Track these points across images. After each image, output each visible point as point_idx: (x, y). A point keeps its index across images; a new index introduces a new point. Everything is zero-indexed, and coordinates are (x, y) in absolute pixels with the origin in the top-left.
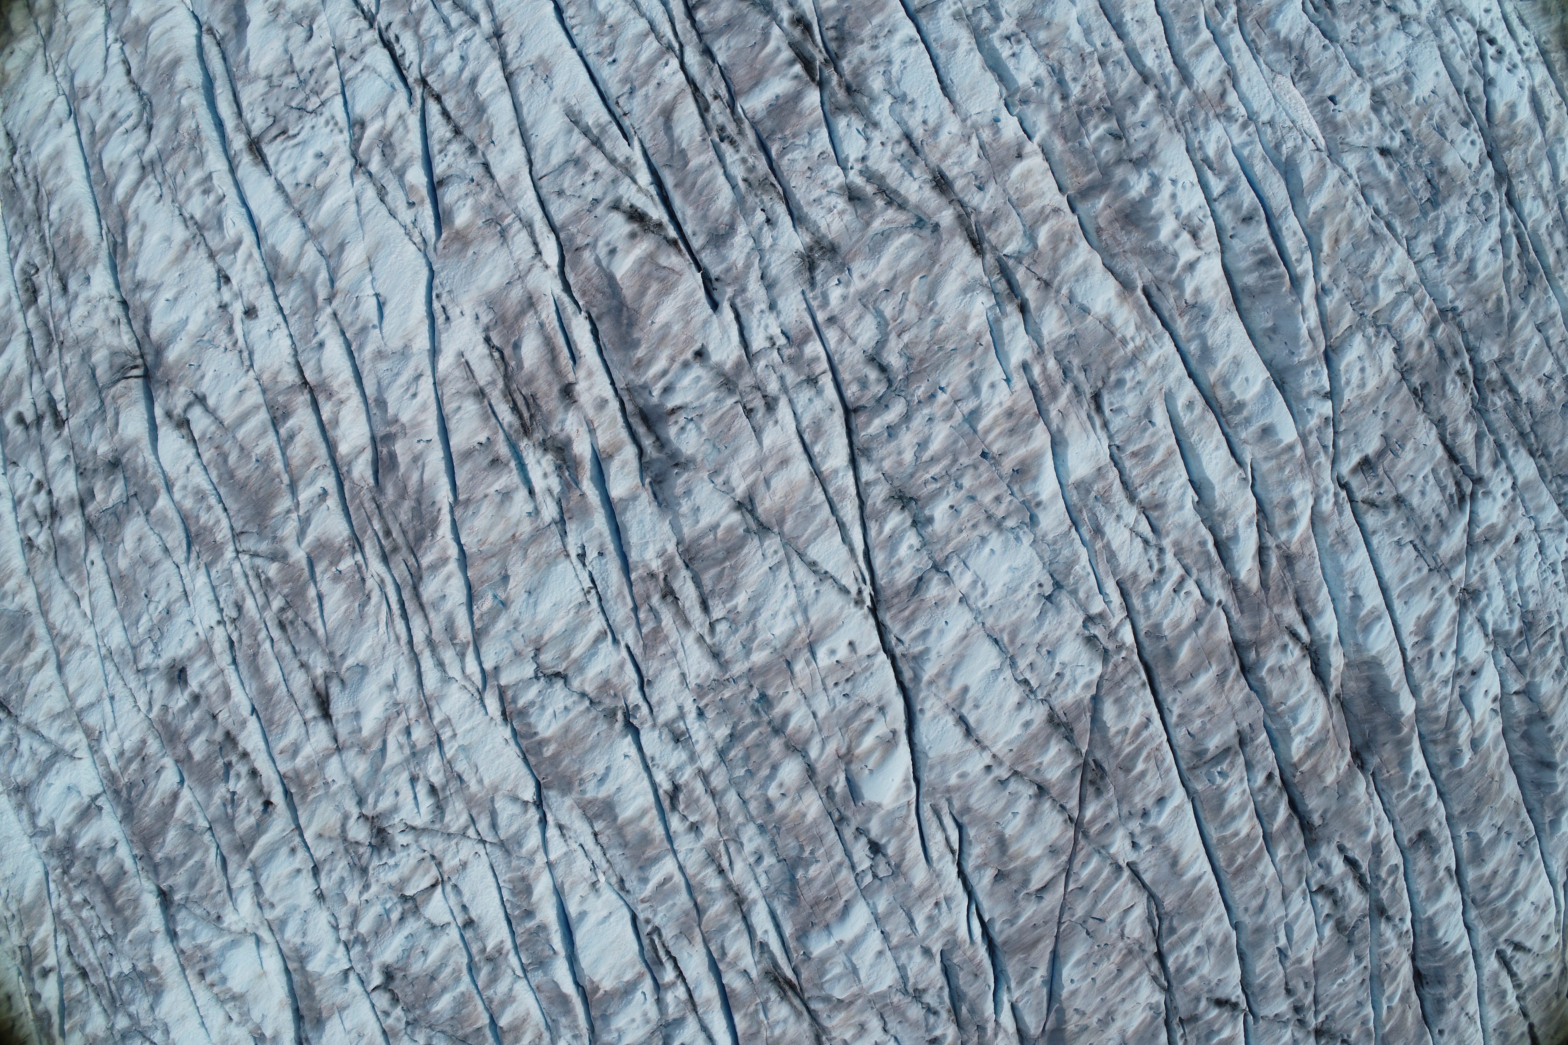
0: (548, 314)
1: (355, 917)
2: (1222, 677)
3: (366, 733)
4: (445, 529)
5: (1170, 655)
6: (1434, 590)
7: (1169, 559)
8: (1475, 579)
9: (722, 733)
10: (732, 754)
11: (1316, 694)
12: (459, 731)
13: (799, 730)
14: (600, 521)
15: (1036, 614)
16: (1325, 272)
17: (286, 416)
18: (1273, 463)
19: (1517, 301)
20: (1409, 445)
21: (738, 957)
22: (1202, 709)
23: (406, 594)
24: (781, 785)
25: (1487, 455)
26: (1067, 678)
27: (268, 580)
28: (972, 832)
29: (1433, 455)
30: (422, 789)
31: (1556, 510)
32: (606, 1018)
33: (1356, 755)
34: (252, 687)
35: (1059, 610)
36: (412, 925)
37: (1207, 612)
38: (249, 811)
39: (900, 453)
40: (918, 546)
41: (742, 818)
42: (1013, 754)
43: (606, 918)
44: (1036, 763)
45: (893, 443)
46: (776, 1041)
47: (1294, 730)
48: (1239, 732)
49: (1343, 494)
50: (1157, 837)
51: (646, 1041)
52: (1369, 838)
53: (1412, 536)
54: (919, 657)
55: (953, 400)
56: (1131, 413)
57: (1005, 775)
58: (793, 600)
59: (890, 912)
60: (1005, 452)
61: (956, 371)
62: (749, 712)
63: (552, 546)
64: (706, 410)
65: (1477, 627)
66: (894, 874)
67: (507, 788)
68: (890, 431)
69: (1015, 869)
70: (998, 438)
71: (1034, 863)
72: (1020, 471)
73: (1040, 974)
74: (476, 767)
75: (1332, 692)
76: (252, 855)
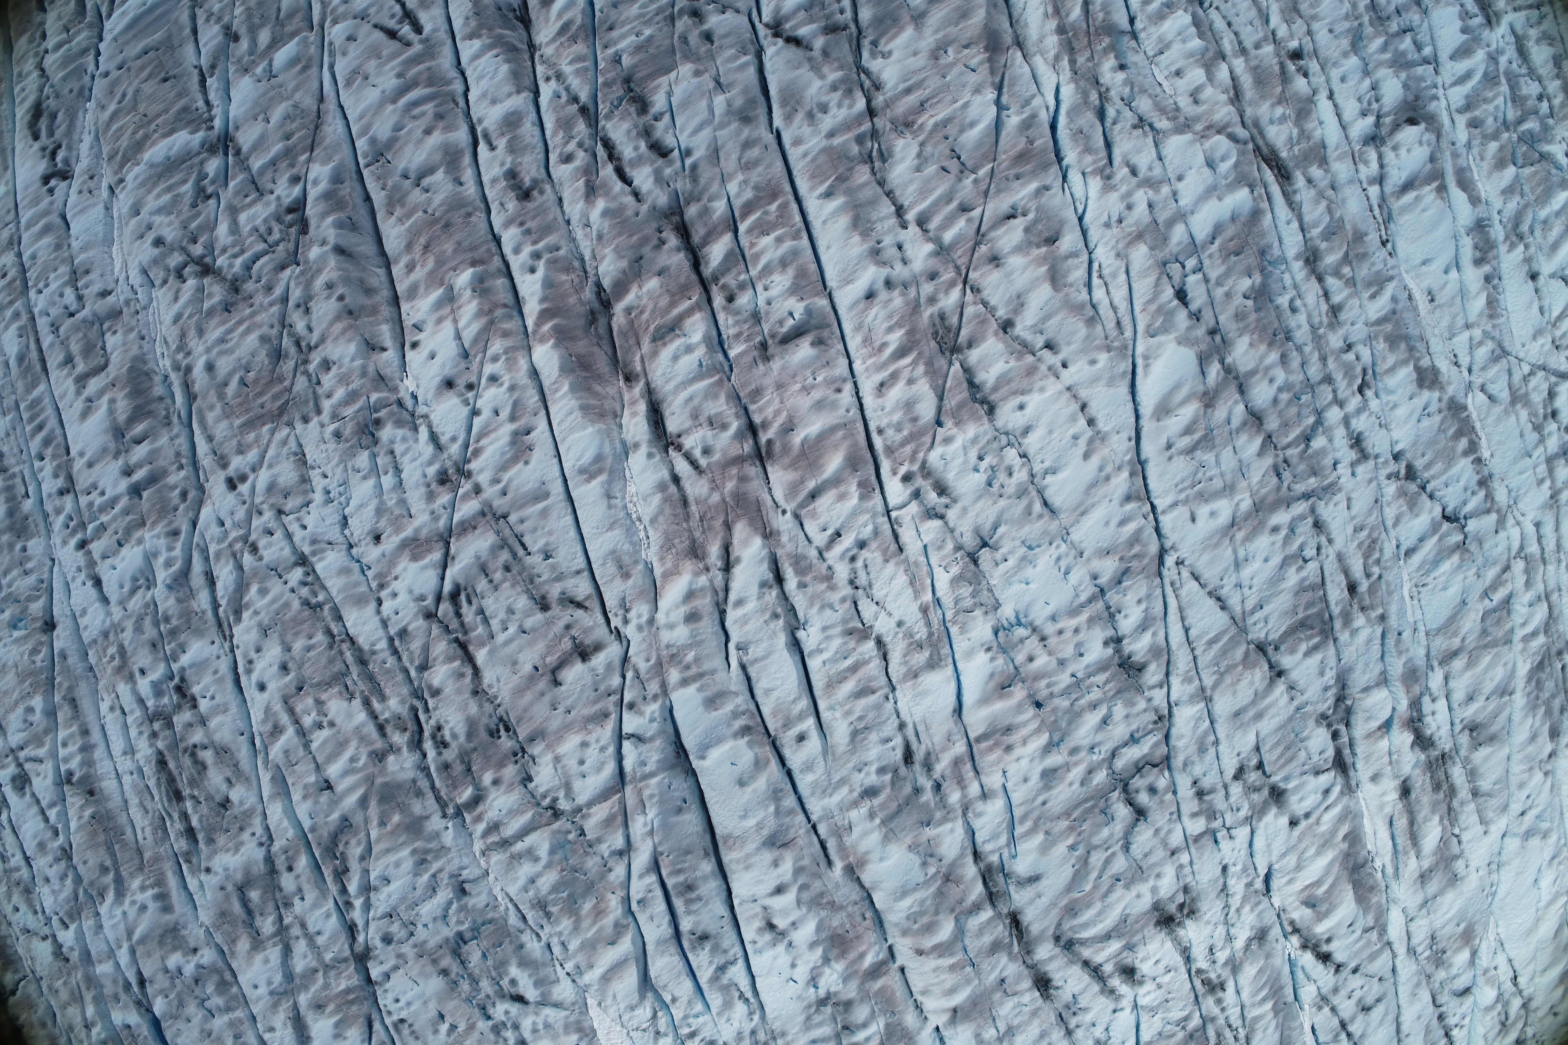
0: (1408, 866)
2: (789, 428)
5: (852, 463)
6: (504, 493)
7: (842, 571)
8: (443, 499)
9: (1319, 442)
10: (1311, 420)
11: (664, 389)
12: (1531, 472)
13: (1251, 437)
14: (1394, 668)
15: (1001, 530)
18: (706, 666)
19: (357, 820)
20: (528, 668)
21: (1315, 203)
22: (816, 395)
24: (1271, 381)
25: (416, 645)
26: (973, 454)
29: (491, 652)
31: (319, 567)
32: (1431, 159)
33: (607, 305)
35: (977, 532)
37: (802, 505)
39: (1127, 716)
40: (1118, 617)
41: (1307, 349)
42: (1036, 377)
43: (1424, 263)
44: (1013, 363)
45: (1134, 727)
46: (1279, 103)
47: (700, 352)
48: (767, 359)
49: (615, 622)
50: (876, 253)
51: (1396, 127)
52: (601, 204)
53: (529, 560)
54: (1128, 498)
55: (1067, 767)
56: (873, 737)
57: (1046, 353)
58: (1246, 573)
59: (1171, 223)
60: (1019, 708)
61: (1062, 797)
62: (1294, 461)
63: (1440, 644)
64: (1299, 770)
65: (444, 439)
66: (1165, 264)
67: (1497, 410)
68: (1133, 739)
69: (1038, 246)
70: (1024, 724)
71: (1018, 249)
72: (1004, 687)
73: (1013, 120)
74: (1522, 435)
75: (639, 388)
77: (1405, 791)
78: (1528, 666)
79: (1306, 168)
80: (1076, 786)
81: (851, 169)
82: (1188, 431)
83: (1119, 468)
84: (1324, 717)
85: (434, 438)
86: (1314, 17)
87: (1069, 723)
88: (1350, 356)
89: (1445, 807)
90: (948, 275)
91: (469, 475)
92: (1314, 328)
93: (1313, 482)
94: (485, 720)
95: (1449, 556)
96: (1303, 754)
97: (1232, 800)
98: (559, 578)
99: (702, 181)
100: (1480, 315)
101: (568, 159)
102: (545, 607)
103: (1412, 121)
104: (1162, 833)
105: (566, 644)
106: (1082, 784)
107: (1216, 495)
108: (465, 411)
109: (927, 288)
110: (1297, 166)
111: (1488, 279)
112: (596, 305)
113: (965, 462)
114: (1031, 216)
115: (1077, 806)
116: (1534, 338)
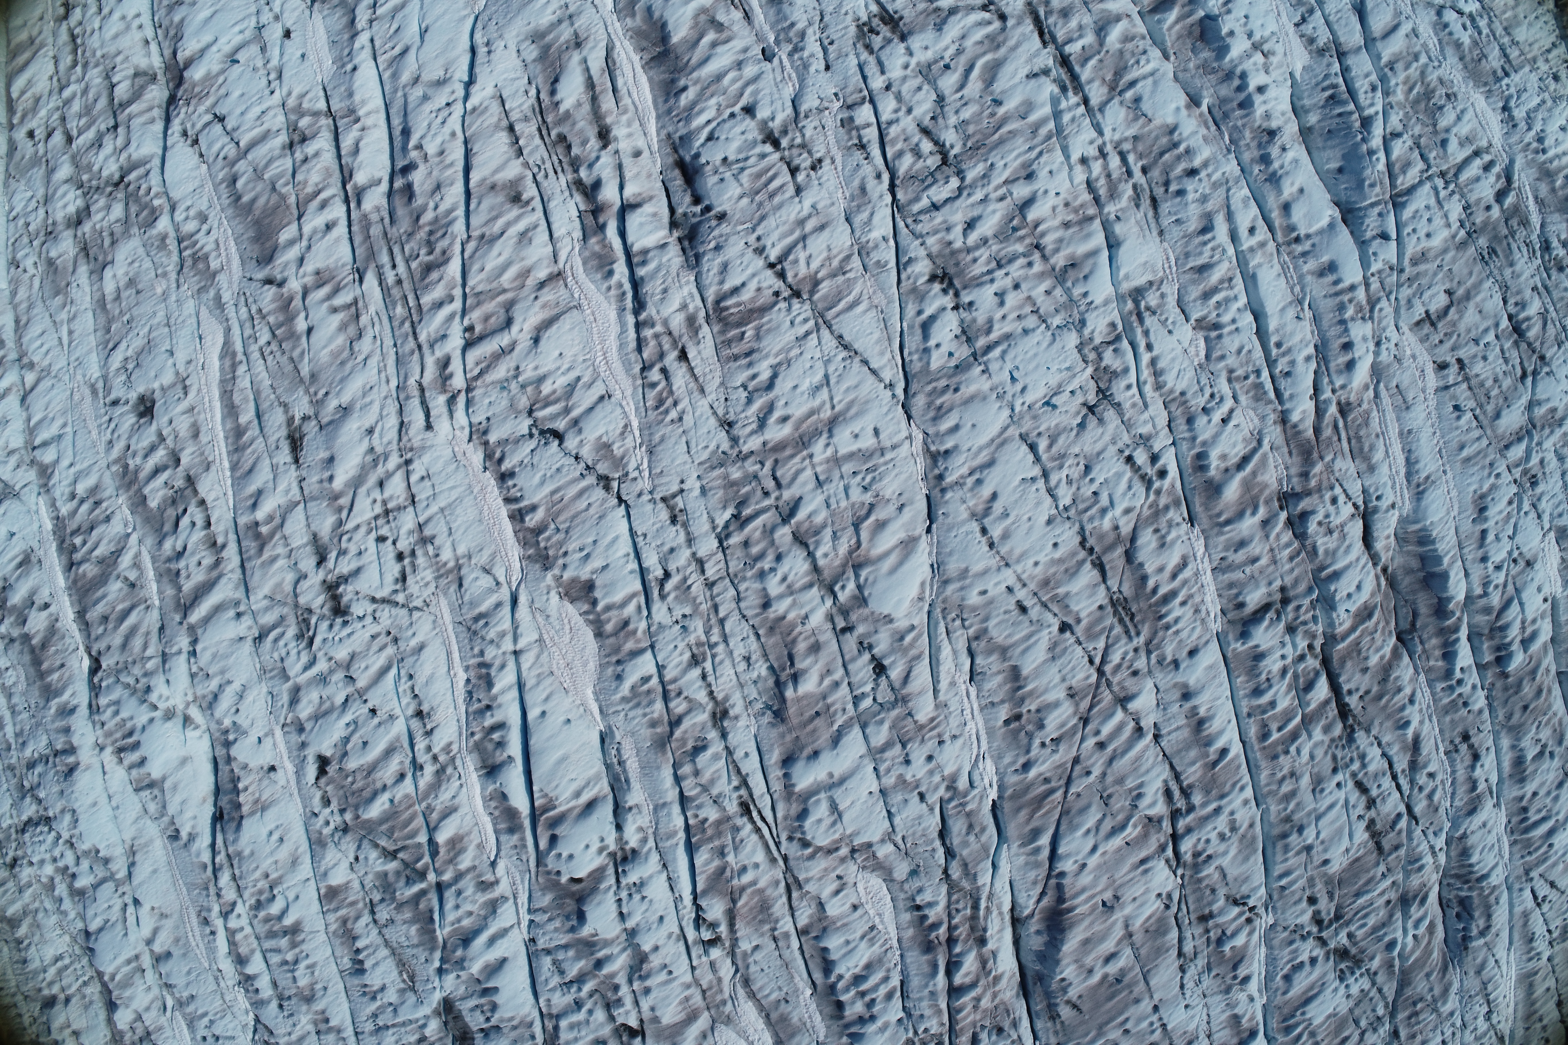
1: (295, 693)
2: (1268, 523)
3: (337, 484)
4: (454, 267)
5: (1214, 489)
6: (1492, 465)
8: (1534, 462)
9: (723, 516)
10: (734, 539)
11: (1364, 561)
12: (439, 489)
13: (809, 518)
14: (620, 272)
15: (1077, 422)
16: (1395, 118)
17: (305, 141)
18: (1334, 302)
20: (1471, 307)
21: (712, 780)
22: (1243, 555)
24: (784, 580)
25: (1551, 333)
26: (1105, 498)
27: (259, 309)
28: (984, 662)
29: (1498, 324)
30: (387, 552)
32: (554, 841)
35: (1101, 421)
36: (357, 711)
37: (1255, 451)
38: (200, 564)
40: (958, 331)
42: (1040, 576)
43: (570, 722)
44: (1063, 590)
45: (939, 219)
46: (742, 889)
51: (596, 875)
52: (1409, 733)
53: (1472, 404)
54: (949, 454)
55: (1007, 183)
57: (1028, 601)
58: (818, 374)
59: (887, 745)
62: (757, 494)
64: (749, 163)
66: (896, 701)
67: (480, 559)
68: (938, 207)
70: (1052, 229)
72: (1072, 266)
74: (449, 532)
76: (194, 617)
77: (604, 136)
78: (447, 269)
79: (721, 818)
80: (1000, 164)
81: (1201, 778)
82: (882, 525)
83: (956, 484)
84: (718, 221)
85: (1539, 515)
86: (686, 986)
87: (1006, 227)
88: (680, 611)
89: (551, 117)
90: (1120, 676)
92: (724, 640)
93: (736, 472)
94: (1500, 263)
95: (555, 392)
96: (746, 179)
97: (823, 139)
98: (1449, 387)
99: (1329, 757)
100: (503, 666)
101: (1431, 776)
102: (1459, 361)
103: (577, 882)
104: (903, 109)
105: (1442, 327)
106: (993, 166)
107: (850, 457)
109: (1141, 662)
111: (489, 709)
112: (1411, 638)
113: (1113, 490)
114: (1037, 742)
115: (996, 144)
116: (423, 646)
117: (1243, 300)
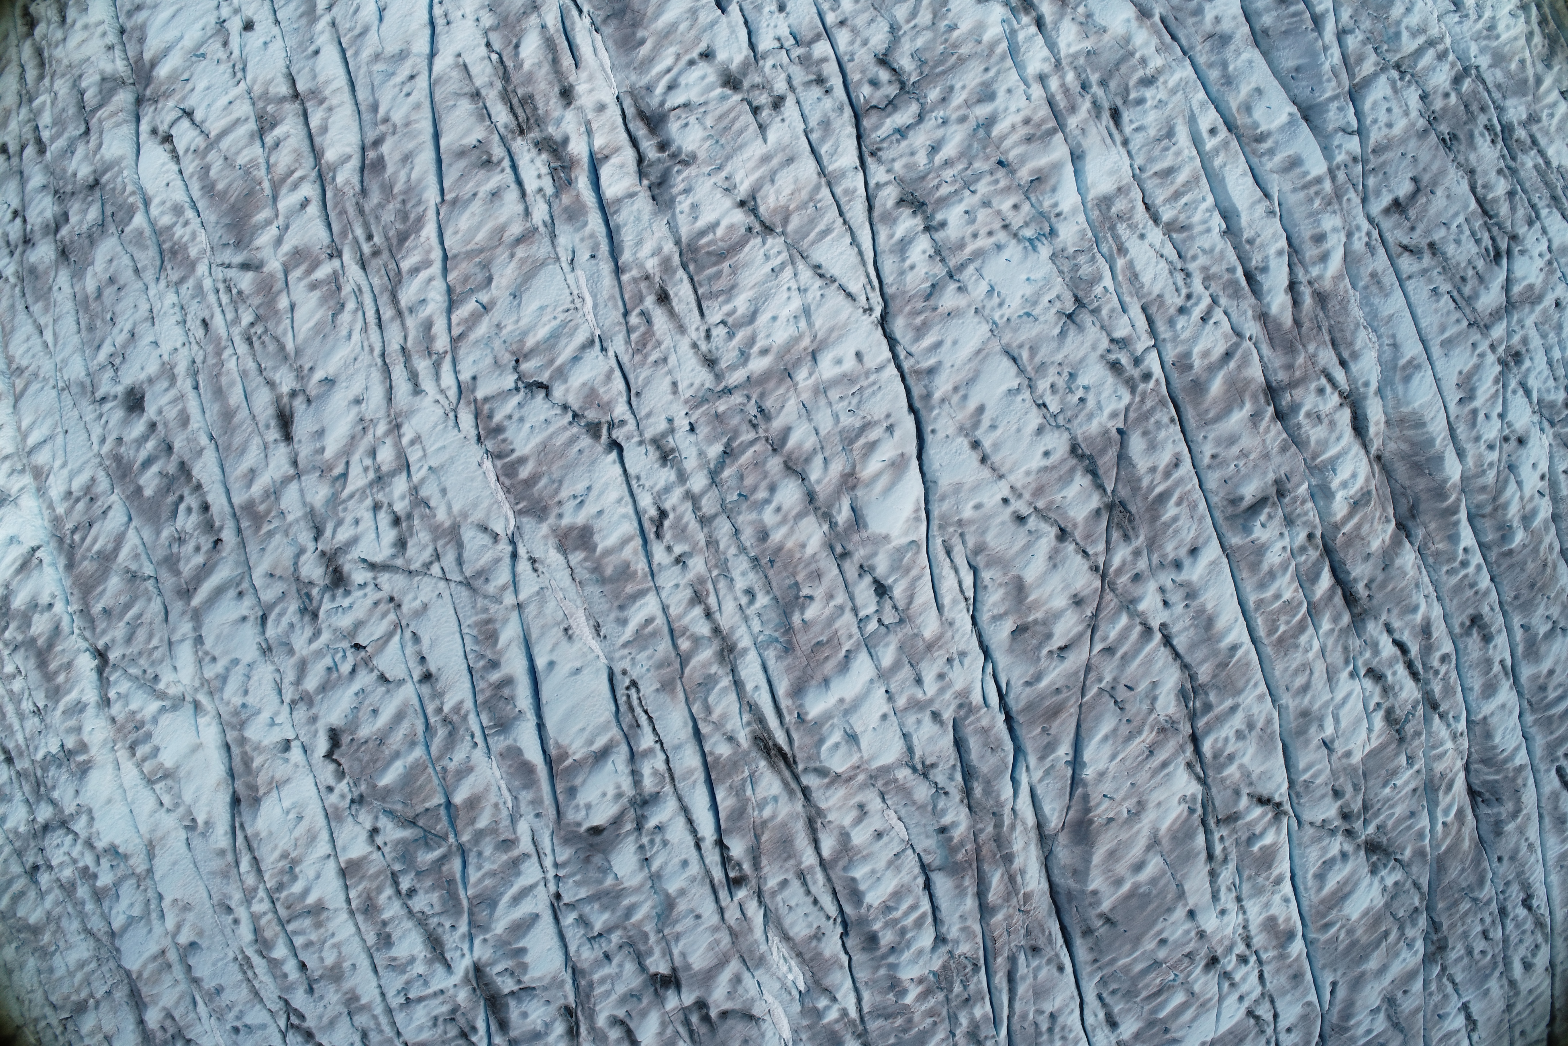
0: (552, 19)
1: (302, 668)
2: (1255, 417)
3: (328, 454)
4: (429, 230)
5: (1198, 387)
6: (1474, 345)
7: (1197, 285)
8: (1516, 339)
9: (715, 450)
10: (726, 473)
11: (1356, 448)
12: (430, 451)
13: (800, 446)
14: (594, 222)
15: (1057, 331)
16: (1346, 14)
17: (273, 126)
18: (1301, 195)
19: (1540, 67)
20: (1439, 192)
21: (724, 716)
22: (1235, 450)
23: (384, 299)
24: (778, 510)
25: (1521, 213)
26: (1091, 403)
27: (240, 293)
28: (986, 575)
29: (1466, 206)
30: (384, 518)
32: (572, 791)
33: (1400, 526)
34: (214, 410)
35: (1080, 328)
36: (364, 679)
37: (1237, 345)
38: (198, 549)
39: (912, 154)
40: (931, 252)
41: (733, 550)
42: (1034, 486)
43: (578, 671)
44: (1058, 497)
45: (904, 144)
46: (764, 823)
47: (1335, 484)
48: (1277, 482)
49: (1375, 234)
50: (1191, 594)
51: (617, 822)
52: (1419, 617)
53: (1449, 288)
54: (931, 371)
55: (967, 104)
56: (1152, 132)
57: (1025, 511)
58: (796, 304)
59: (896, 666)
60: (1023, 160)
61: (971, 75)
62: (745, 427)
63: (541, 249)
64: (711, 106)
65: (1521, 392)
66: (901, 621)
67: (477, 516)
68: (902, 133)
69: (1035, 622)
70: (1015, 145)
71: (1057, 615)
72: (1038, 180)
73: (1064, 751)
74: (444, 491)
75: (1373, 451)
76: (196, 601)
77: (567, 94)
78: (424, 233)
79: (735, 753)
80: (958, 86)
81: (1214, 676)
82: (872, 446)
83: (943, 400)
84: (686, 163)
85: (1528, 393)
86: (715, 929)
87: (970, 146)
88: (678, 550)
89: (515, 78)
90: (1123, 580)
91: (1500, 361)
92: (726, 574)
93: (722, 406)
94: (1463, 148)
95: (538, 344)
96: (709, 122)
97: (783, 76)
98: (1424, 272)
99: (1340, 648)
100: (505, 621)
101: (1444, 659)
102: (1432, 245)
103: (596, 831)
104: (858, 41)
105: (1412, 213)
106: (951, 88)
107: (835, 382)
108: (1510, 417)
109: (1142, 564)
110: (746, 754)
111: (494, 665)
112: (1410, 524)
113: (1099, 394)
114: (1045, 652)
115: (953, 67)
116: (425, 607)
117: (1210, 200)
